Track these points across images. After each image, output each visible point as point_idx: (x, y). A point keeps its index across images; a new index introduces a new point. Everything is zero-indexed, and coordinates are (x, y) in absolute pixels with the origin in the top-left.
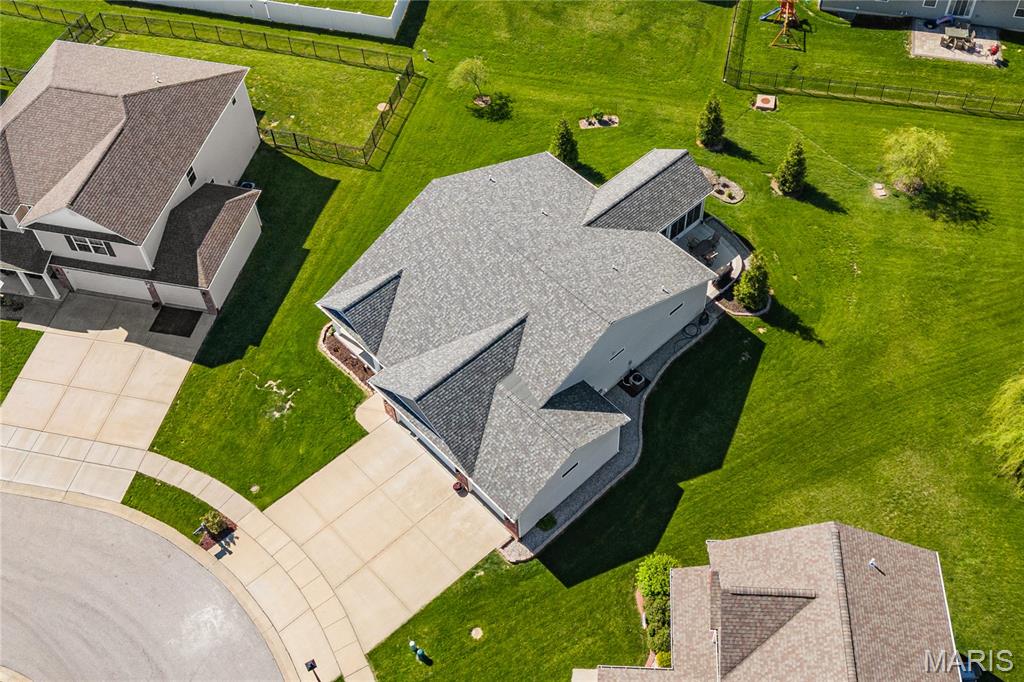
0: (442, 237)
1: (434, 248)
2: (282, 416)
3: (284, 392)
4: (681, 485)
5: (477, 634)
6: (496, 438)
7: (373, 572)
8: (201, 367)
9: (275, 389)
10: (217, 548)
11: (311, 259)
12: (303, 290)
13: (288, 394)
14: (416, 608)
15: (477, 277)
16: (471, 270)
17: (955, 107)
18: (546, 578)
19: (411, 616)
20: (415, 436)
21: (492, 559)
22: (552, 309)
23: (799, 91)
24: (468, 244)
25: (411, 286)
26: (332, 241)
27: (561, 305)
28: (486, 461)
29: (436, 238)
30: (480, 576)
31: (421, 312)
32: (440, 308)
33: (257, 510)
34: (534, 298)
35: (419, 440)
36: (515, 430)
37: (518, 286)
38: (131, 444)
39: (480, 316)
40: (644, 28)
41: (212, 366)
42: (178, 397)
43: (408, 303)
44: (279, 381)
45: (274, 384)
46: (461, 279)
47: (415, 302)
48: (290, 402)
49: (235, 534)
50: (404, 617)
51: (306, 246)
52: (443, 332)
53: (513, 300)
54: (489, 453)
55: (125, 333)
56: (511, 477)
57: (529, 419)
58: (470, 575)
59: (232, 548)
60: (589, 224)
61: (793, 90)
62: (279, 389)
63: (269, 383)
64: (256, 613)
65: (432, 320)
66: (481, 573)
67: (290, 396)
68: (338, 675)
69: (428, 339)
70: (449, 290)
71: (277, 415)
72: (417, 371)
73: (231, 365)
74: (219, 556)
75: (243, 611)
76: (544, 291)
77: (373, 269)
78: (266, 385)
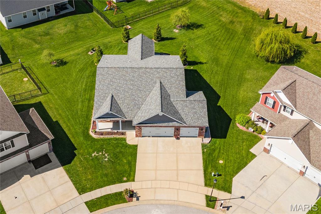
0: (115, 78)
1: (116, 83)
2: (108, 158)
3: (101, 153)
5: (221, 162)
6: (183, 112)
7: (181, 170)
8: (67, 166)
9: (97, 155)
10: (134, 199)
11: (61, 122)
12: (69, 130)
14: (201, 167)
15: (136, 81)
16: (133, 81)
17: (170, 8)
18: (218, 141)
19: (203, 170)
20: (150, 137)
21: (204, 146)
22: (165, 75)
23: (132, 21)
25: (119, 96)
27: (166, 73)
28: (187, 118)
29: (114, 80)
31: (128, 100)
32: (133, 95)
33: (133, 182)
34: (158, 75)
35: (152, 137)
36: (186, 106)
37: (150, 76)
38: (71, 198)
39: (147, 89)
41: (70, 163)
42: (70, 177)
43: (122, 101)
44: (95, 152)
45: (95, 154)
46: (132, 85)
47: (124, 99)
48: (106, 154)
49: (135, 192)
50: (202, 172)
51: (54, 120)
52: (141, 100)
53: (152, 80)
54: (185, 116)
55: (29, 176)
56: (197, 117)
57: (187, 101)
58: (203, 153)
59: (138, 195)
60: (142, 59)
61: (131, 22)
62: (98, 154)
63: (93, 155)
64: (166, 202)
65: (134, 99)
66: (205, 150)
67: (104, 153)
68: (205, 195)
69: (138, 104)
70: (132, 89)
71: (106, 159)
72: (147, 111)
73: (75, 159)
74: (138, 199)
75: (163, 205)
76: (158, 73)
77: (102, 99)
78: (93, 156)
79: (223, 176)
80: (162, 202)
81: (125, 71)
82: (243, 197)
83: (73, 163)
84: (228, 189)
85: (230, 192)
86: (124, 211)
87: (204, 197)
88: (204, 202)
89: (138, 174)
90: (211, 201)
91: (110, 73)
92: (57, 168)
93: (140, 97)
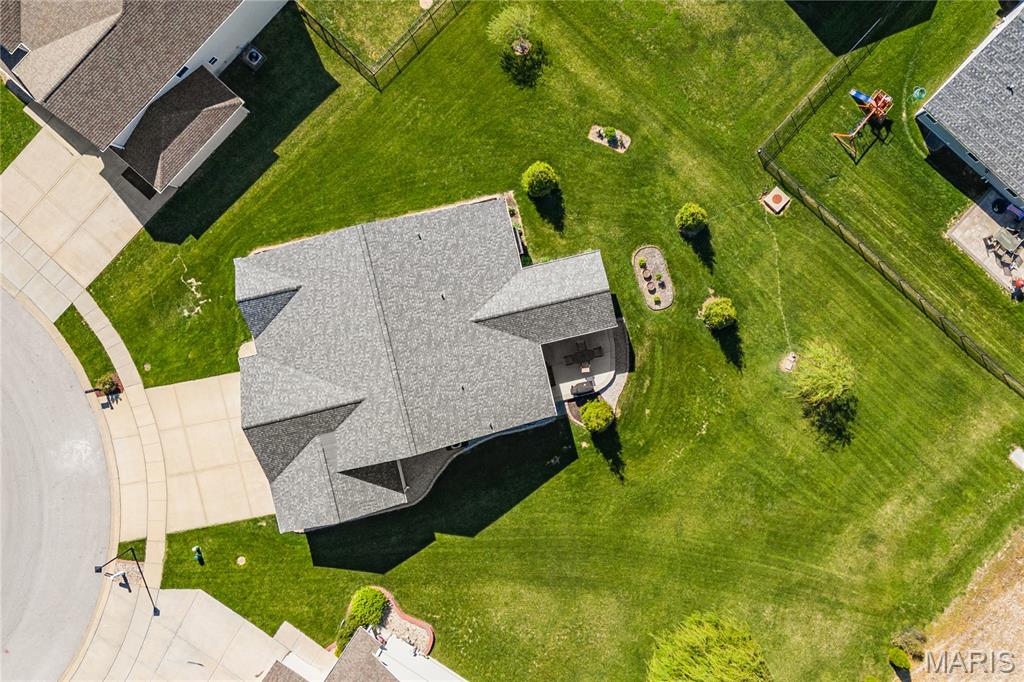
0: (341, 283)
1: (331, 286)
2: (189, 317)
3: (199, 296)
4: (437, 535)
5: (242, 561)
7: (196, 479)
8: (148, 235)
9: (193, 289)
10: (104, 399)
11: (277, 167)
12: (256, 198)
13: (200, 299)
14: (211, 522)
15: (348, 338)
16: (347, 330)
18: (304, 550)
19: (205, 525)
21: (272, 520)
22: (382, 410)
23: (816, 206)
24: (355, 305)
25: (301, 305)
26: (302, 156)
27: (389, 411)
29: (337, 280)
30: (261, 526)
31: (298, 332)
32: (312, 340)
33: (142, 385)
34: (376, 390)
36: (310, 477)
37: (371, 370)
38: (74, 275)
39: (335, 371)
40: (732, 34)
41: (156, 238)
42: (122, 253)
43: (293, 317)
44: (200, 283)
45: (195, 283)
46: (337, 330)
47: (298, 320)
48: (199, 308)
49: (121, 395)
50: (199, 523)
51: (278, 150)
52: (306, 361)
53: (362, 378)
55: (102, 166)
58: (256, 521)
59: (114, 405)
60: (477, 322)
61: (811, 201)
62: (197, 290)
63: (193, 280)
64: (112, 463)
65: (303, 345)
66: (264, 524)
67: (201, 302)
68: (144, 537)
69: (293, 356)
70: (324, 332)
71: (186, 313)
73: (171, 246)
74: (104, 406)
75: (104, 457)
76: (384, 391)
77: (283, 267)
78: (189, 281)
79: (199, 568)
80: (110, 455)
81: (367, 303)
82: (156, 612)
83: (157, 245)
84: (170, 579)
85: (163, 586)
87: (141, 536)
88: (129, 536)
89: (164, 393)
90: (133, 551)
91: (352, 265)
92: (138, 217)
93: (311, 358)
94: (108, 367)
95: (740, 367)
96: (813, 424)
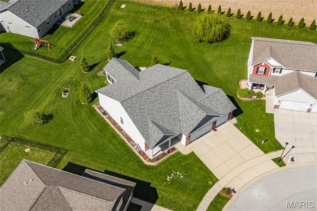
0: (142, 105)
1: (145, 108)
2: (183, 175)
3: (173, 175)
5: (257, 131)
6: (213, 106)
7: (240, 152)
8: (158, 201)
9: (171, 177)
10: (232, 193)
13: (174, 173)
14: (251, 142)
15: (160, 99)
16: (158, 100)
19: (253, 144)
20: (195, 140)
21: (236, 125)
22: (178, 83)
24: (148, 98)
25: (156, 118)
26: (102, 163)
27: (178, 81)
28: (219, 110)
29: (142, 107)
31: (166, 118)
32: (167, 112)
33: (218, 182)
34: (173, 86)
35: (197, 139)
36: (212, 101)
37: (168, 89)
39: (174, 102)
41: (157, 198)
43: (162, 121)
44: (168, 176)
45: (169, 178)
46: (159, 104)
47: (162, 119)
48: (177, 173)
49: (227, 188)
50: (254, 146)
52: (175, 113)
53: (172, 92)
54: (217, 109)
56: (225, 105)
57: (210, 97)
58: (241, 131)
59: (232, 189)
60: (139, 79)
62: (171, 176)
63: (168, 179)
65: (170, 115)
66: (240, 128)
67: (175, 173)
68: (272, 160)
69: (176, 118)
70: (162, 108)
71: (182, 177)
72: (190, 119)
73: (158, 191)
74: (235, 192)
75: (254, 184)
76: (172, 84)
77: (146, 128)
78: (169, 180)
79: (269, 140)
80: (251, 183)
81: (146, 95)
82: (293, 147)
83: (160, 196)
84: (279, 147)
85: (283, 148)
86: (235, 207)
87: (272, 161)
88: (275, 166)
89: (216, 173)
90: (279, 161)
91: (135, 102)
92: (152, 208)
93: (173, 111)
94: (219, 196)
95: (125, 52)
96: (134, 37)
